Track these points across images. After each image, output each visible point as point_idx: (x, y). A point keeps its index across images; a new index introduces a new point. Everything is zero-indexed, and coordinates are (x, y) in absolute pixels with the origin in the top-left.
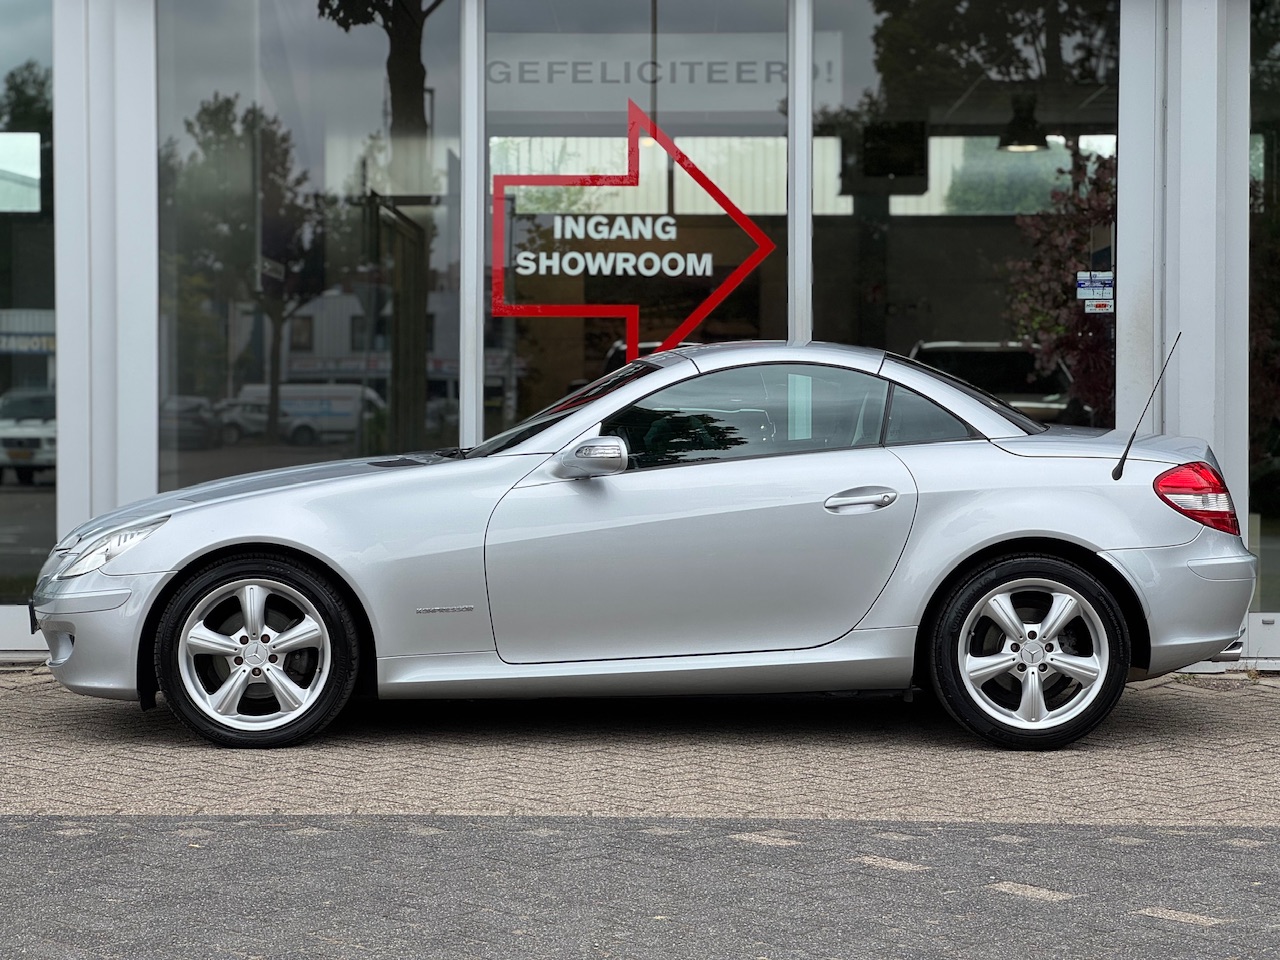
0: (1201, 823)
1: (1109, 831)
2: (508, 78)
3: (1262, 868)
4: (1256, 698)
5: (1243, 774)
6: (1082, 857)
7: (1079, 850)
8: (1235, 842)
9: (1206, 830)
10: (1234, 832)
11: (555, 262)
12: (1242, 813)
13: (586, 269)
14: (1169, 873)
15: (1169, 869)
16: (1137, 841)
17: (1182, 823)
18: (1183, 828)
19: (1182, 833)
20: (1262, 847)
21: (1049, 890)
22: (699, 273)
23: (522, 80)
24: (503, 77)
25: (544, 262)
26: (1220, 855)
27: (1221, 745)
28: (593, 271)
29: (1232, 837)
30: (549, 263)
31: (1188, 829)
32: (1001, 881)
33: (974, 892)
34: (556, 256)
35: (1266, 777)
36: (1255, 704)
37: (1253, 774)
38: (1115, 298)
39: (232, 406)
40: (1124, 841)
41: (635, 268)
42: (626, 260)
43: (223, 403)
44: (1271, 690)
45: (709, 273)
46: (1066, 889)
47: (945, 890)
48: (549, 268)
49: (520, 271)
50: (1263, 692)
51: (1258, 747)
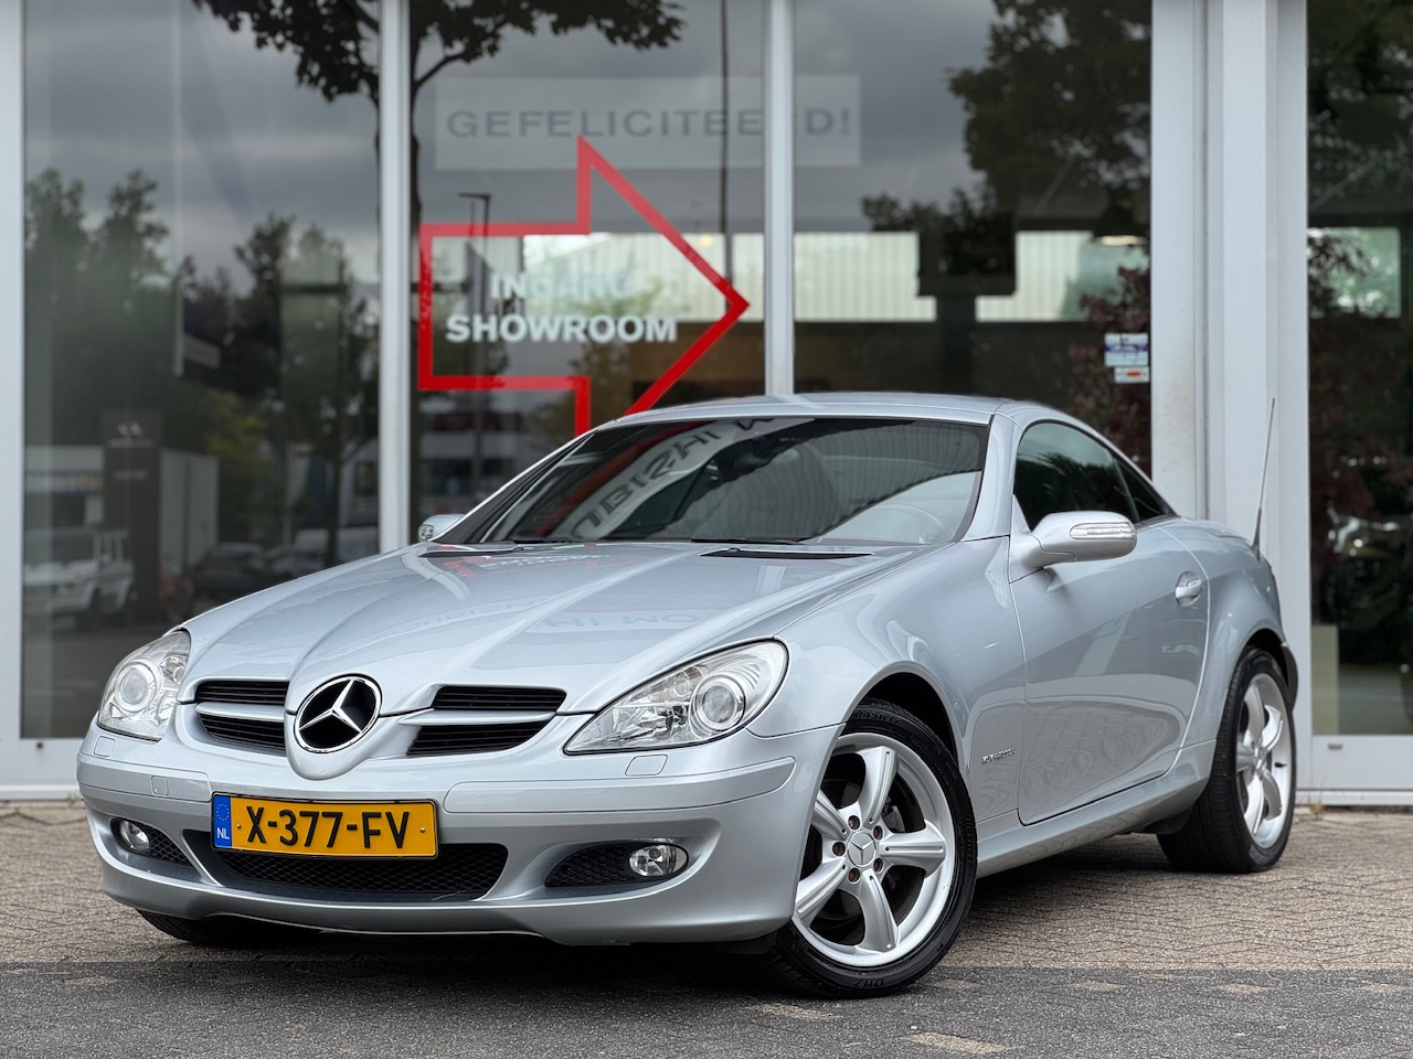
0: (1197, 966)
1: (1079, 975)
2: (474, 130)
3: (1253, 1016)
4: (1314, 835)
5: (1268, 913)
6: (1034, 1005)
7: (1034, 996)
8: (1231, 988)
9: (1199, 974)
10: (1231, 977)
11: (491, 327)
12: (1251, 955)
13: (528, 335)
14: (1135, 1021)
15: (1137, 1017)
16: (1108, 987)
17: (1173, 966)
18: (1171, 972)
19: (1170, 977)
20: (1263, 993)
21: (979, 1041)
22: (661, 337)
23: (490, 133)
24: (466, 130)
25: (479, 327)
26: (1206, 1002)
27: (1253, 881)
28: (536, 336)
29: (1228, 981)
30: (485, 327)
31: (1178, 973)
32: (923, 1031)
33: (883, 1044)
34: (493, 319)
35: (1294, 917)
36: (1312, 841)
37: (1279, 914)
38: (1149, 364)
39: (284, 556)
40: (1093, 986)
41: (586, 332)
42: (575, 324)
43: (274, 552)
44: (1335, 826)
45: (672, 337)
46: (1000, 1040)
47: (850, 1042)
48: (485, 334)
49: (451, 337)
50: (1326, 828)
51: (1295, 885)
